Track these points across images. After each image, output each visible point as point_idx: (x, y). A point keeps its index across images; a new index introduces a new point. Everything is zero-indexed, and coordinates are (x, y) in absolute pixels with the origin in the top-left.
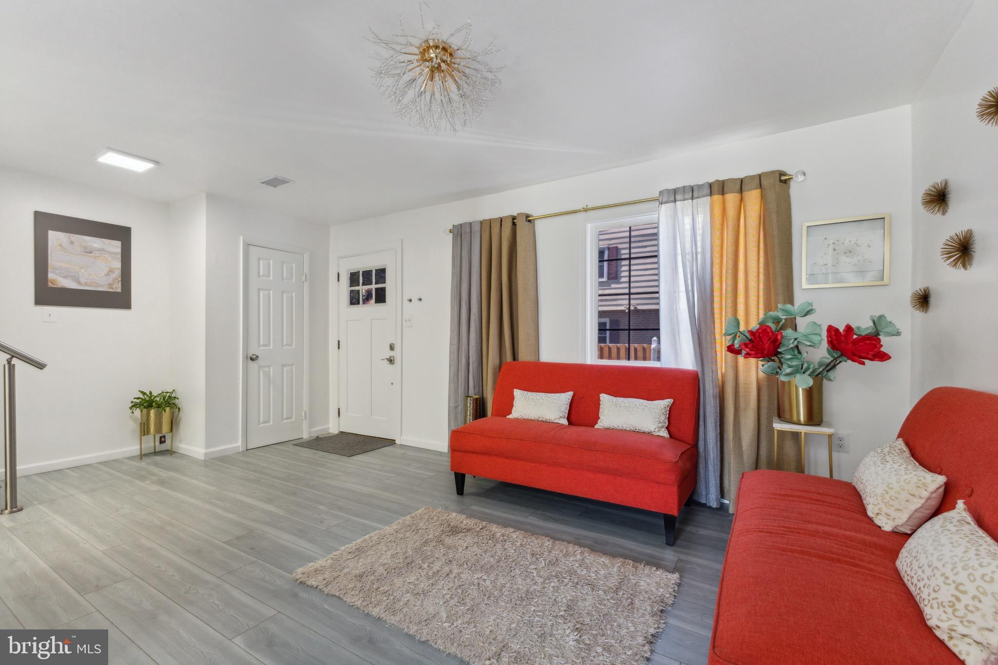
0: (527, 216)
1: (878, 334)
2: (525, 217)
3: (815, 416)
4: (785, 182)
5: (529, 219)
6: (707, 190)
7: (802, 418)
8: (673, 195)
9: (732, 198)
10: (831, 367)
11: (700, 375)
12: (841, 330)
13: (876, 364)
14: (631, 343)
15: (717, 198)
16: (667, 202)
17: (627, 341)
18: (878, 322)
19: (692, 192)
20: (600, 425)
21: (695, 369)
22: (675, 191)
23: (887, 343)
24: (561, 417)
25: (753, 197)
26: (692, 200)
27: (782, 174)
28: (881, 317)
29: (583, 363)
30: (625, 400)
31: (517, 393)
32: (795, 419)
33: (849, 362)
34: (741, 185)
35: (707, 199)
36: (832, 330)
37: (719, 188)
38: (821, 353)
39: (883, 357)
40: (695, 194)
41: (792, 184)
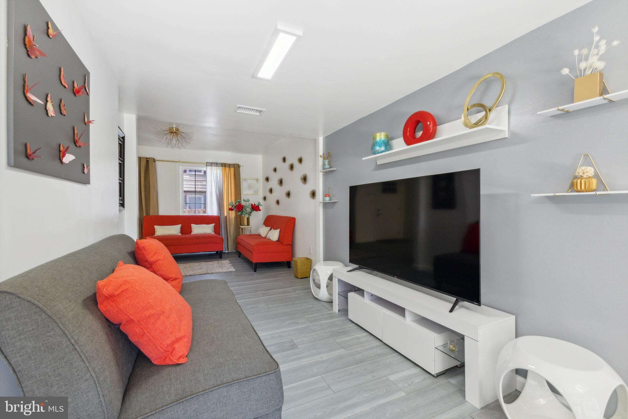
0: (154, 159)
1: (259, 205)
2: (153, 160)
3: (248, 224)
4: (239, 167)
5: (154, 160)
6: (221, 165)
7: (246, 225)
8: (211, 164)
9: (227, 168)
10: (251, 213)
11: (219, 217)
12: (253, 205)
13: (259, 211)
14: (196, 208)
15: (224, 168)
16: (210, 166)
17: (194, 208)
18: (259, 203)
19: (216, 164)
20: (192, 233)
21: (217, 215)
22: (212, 163)
23: (261, 208)
24: (179, 233)
25: (232, 169)
26: (225, 167)
27: (239, 165)
28: (259, 202)
29: (179, 215)
30: (201, 225)
31: (156, 227)
32: (245, 225)
33: (255, 211)
34: (230, 166)
35: (221, 167)
36: (252, 205)
37: (224, 165)
38: (249, 210)
39: (260, 210)
40: (218, 166)
41: (240, 167)
